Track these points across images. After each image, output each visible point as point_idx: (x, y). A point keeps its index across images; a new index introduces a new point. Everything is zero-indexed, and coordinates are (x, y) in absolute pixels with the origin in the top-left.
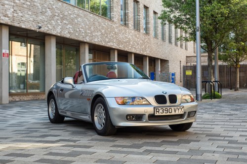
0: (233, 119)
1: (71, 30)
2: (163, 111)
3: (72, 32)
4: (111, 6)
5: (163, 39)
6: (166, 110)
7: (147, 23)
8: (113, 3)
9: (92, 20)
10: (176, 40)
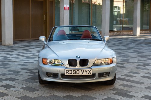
2: (72, 72)
6: (74, 71)
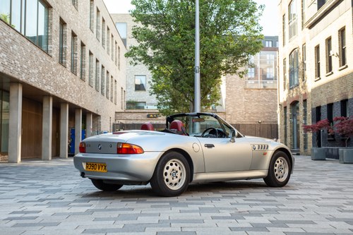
1: (5, 60)
3: (6, 63)
4: (48, 36)
5: (96, 88)
7: (82, 66)
8: (51, 31)
9: (29, 51)
10: (108, 90)
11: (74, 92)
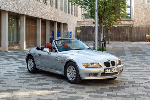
0: (131, 70)
1: (17, 7)
2: (109, 71)
5: (65, 11)
7: (57, 1)
10: (72, 11)
11: (52, 15)
